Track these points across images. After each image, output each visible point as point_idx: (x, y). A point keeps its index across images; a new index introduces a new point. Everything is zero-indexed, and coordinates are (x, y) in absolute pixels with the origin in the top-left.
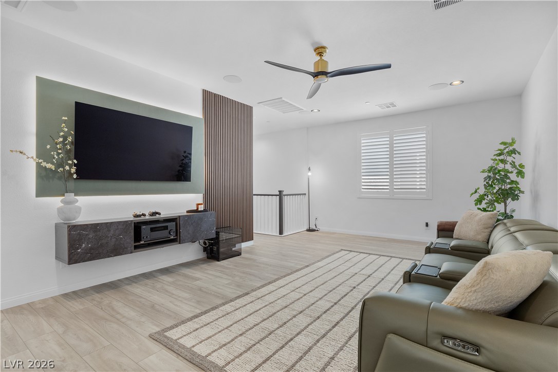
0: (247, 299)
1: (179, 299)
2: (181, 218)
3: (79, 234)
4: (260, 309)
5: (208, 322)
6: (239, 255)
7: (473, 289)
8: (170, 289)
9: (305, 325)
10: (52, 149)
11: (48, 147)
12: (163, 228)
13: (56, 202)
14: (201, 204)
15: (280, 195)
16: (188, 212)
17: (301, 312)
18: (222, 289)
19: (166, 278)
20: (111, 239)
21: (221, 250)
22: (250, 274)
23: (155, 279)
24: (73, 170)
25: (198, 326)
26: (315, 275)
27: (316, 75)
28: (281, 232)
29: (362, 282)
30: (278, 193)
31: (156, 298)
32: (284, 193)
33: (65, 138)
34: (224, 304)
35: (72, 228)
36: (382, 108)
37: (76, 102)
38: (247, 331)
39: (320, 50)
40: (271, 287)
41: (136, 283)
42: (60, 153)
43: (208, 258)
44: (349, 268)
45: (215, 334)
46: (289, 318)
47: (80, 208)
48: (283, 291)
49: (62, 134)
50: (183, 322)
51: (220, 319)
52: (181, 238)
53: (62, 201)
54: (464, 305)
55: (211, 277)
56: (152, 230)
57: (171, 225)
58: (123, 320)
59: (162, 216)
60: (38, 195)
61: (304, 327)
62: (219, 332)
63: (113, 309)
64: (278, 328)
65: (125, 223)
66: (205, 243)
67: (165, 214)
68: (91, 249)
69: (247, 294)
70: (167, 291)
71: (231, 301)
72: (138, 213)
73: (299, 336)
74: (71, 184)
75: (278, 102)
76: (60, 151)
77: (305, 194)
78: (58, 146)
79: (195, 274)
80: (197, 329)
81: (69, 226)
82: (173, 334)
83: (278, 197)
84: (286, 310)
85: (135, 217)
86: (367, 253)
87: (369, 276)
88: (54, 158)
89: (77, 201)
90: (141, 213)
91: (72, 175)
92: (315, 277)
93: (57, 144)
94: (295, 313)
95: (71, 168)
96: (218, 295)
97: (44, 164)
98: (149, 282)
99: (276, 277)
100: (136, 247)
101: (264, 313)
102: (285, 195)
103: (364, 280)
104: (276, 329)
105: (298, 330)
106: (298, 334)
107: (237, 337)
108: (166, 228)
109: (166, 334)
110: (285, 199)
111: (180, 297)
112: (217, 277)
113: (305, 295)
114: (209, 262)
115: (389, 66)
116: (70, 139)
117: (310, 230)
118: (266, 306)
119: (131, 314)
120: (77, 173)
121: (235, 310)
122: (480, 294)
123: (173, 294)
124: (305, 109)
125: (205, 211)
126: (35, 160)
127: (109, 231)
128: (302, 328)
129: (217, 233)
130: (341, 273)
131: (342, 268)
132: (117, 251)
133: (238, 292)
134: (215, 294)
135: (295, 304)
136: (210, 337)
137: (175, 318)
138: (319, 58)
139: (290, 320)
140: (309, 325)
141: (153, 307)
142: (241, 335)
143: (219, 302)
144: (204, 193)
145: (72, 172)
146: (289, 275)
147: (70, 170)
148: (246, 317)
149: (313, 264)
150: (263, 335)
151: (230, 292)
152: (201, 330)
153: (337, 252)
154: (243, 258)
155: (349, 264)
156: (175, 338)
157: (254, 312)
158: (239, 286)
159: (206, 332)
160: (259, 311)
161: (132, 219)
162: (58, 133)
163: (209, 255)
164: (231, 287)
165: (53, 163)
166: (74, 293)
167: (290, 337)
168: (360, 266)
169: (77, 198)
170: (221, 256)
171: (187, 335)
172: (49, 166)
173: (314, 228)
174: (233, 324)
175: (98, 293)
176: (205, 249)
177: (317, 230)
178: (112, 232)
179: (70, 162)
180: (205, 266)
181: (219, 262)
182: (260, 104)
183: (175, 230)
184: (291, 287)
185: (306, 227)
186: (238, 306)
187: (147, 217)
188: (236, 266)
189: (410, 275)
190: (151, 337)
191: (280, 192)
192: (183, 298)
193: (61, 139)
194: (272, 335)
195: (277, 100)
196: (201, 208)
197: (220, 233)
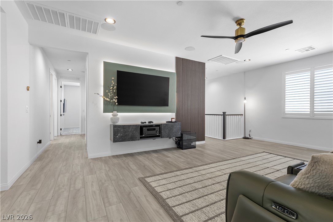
0: (191, 170)
1: (157, 165)
2: (162, 125)
3: (117, 129)
4: (195, 177)
5: (166, 177)
6: (194, 148)
7: (306, 176)
8: (155, 160)
9: (218, 190)
10: (108, 92)
11: (107, 91)
12: (153, 129)
13: (110, 115)
14: (174, 118)
15: (224, 114)
16: (167, 122)
17: (219, 183)
18: (179, 164)
19: (155, 155)
20: (130, 133)
21: (184, 144)
22: (197, 159)
23: (150, 154)
24: (116, 101)
25: (161, 179)
26: (237, 164)
27: (236, 38)
28: (224, 137)
29: (270, 173)
30: (222, 114)
31: (147, 163)
32: (226, 114)
33: (113, 87)
34: (177, 171)
35: (115, 126)
36: (302, 52)
37: (117, 71)
38: (184, 186)
39: (239, 22)
40: (206, 167)
41: (141, 155)
42: (112, 94)
43: (178, 147)
44: (264, 164)
45: (167, 184)
46: (210, 184)
47: (119, 118)
48: (213, 170)
49: (112, 85)
50: (155, 175)
51: (172, 178)
52: (162, 135)
53: (112, 115)
54: (301, 187)
55: (175, 157)
56: (148, 130)
57: (157, 128)
58: (131, 170)
59: (153, 123)
60: (104, 112)
61: (217, 191)
62: (170, 183)
63: (128, 165)
64: (201, 188)
65: (136, 126)
66: (176, 140)
67: (155, 122)
68: (122, 136)
69: (191, 168)
70: (153, 161)
71: (181, 170)
72: (143, 122)
73: (212, 195)
74: (116, 107)
75: (220, 58)
76: (111, 93)
77: (242, 115)
78: (111, 91)
79: (168, 154)
80: (160, 180)
81: (113, 126)
82: (148, 180)
83: (222, 116)
84: (210, 180)
85: (141, 123)
86: (283, 156)
87: (278, 171)
88: (109, 96)
89: (118, 115)
90: (144, 122)
91: (116, 103)
92: (237, 165)
93: (110, 90)
94: (214, 182)
95: (115, 100)
96: (176, 166)
97: (106, 99)
98: (146, 155)
99: (212, 162)
100: (141, 138)
101: (196, 179)
102: (227, 115)
103: (273, 172)
104: (200, 188)
105: (213, 191)
106: (211, 194)
107: (177, 187)
108: (154, 129)
109: (146, 179)
110: (227, 117)
111: (157, 164)
112: (179, 157)
113: (225, 174)
114: (177, 150)
115: (291, 22)
116: (115, 87)
117: (245, 138)
118: (199, 176)
119: (134, 167)
120: (118, 102)
121: (181, 175)
122: (311, 180)
123: (155, 162)
124: (239, 60)
125: (175, 122)
126: (103, 97)
127: (129, 129)
128: (215, 191)
129: (182, 134)
130: (257, 166)
131: (258, 163)
132: (132, 139)
133: (187, 166)
134: (175, 165)
135: (216, 178)
136: (164, 185)
137: (152, 173)
138: (239, 27)
139: (210, 185)
140: (220, 190)
141: (144, 166)
142: (180, 187)
143: (175, 169)
144: (176, 112)
145: (116, 102)
146: (219, 162)
147: (115, 101)
148: (186, 179)
149: (239, 158)
150: (192, 189)
151: (182, 166)
152: (161, 181)
153: (260, 153)
154: (197, 150)
155: (265, 161)
156: (148, 181)
157: (191, 178)
158: (188, 163)
159: (164, 182)
160: (194, 178)
161: (140, 124)
162: (111, 85)
163: (178, 146)
164: (184, 163)
165: (109, 98)
166: (117, 156)
167: (206, 194)
168: (274, 163)
169: (118, 113)
170: (184, 147)
171: (154, 181)
172: (107, 99)
173: (248, 137)
174: (178, 181)
175: (125, 157)
176: (176, 143)
177: (251, 139)
178: (130, 129)
179: (115, 97)
180: (174, 151)
181: (182, 150)
182: (209, 61)
183: (159, 131)
184: (218, 168)
185: (243, 136)
186: (184, 173)
187: (147, 123)
188: (190, 153)
189: (292, 169)
190: (139, 179)
191: (224, 113)
192: (159, 165)
193: (112, 88)
194: (197, 190)
195: (219, 57)
196: (173, 120)
197: (184, 135)
